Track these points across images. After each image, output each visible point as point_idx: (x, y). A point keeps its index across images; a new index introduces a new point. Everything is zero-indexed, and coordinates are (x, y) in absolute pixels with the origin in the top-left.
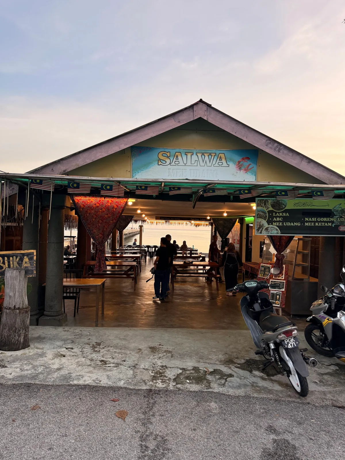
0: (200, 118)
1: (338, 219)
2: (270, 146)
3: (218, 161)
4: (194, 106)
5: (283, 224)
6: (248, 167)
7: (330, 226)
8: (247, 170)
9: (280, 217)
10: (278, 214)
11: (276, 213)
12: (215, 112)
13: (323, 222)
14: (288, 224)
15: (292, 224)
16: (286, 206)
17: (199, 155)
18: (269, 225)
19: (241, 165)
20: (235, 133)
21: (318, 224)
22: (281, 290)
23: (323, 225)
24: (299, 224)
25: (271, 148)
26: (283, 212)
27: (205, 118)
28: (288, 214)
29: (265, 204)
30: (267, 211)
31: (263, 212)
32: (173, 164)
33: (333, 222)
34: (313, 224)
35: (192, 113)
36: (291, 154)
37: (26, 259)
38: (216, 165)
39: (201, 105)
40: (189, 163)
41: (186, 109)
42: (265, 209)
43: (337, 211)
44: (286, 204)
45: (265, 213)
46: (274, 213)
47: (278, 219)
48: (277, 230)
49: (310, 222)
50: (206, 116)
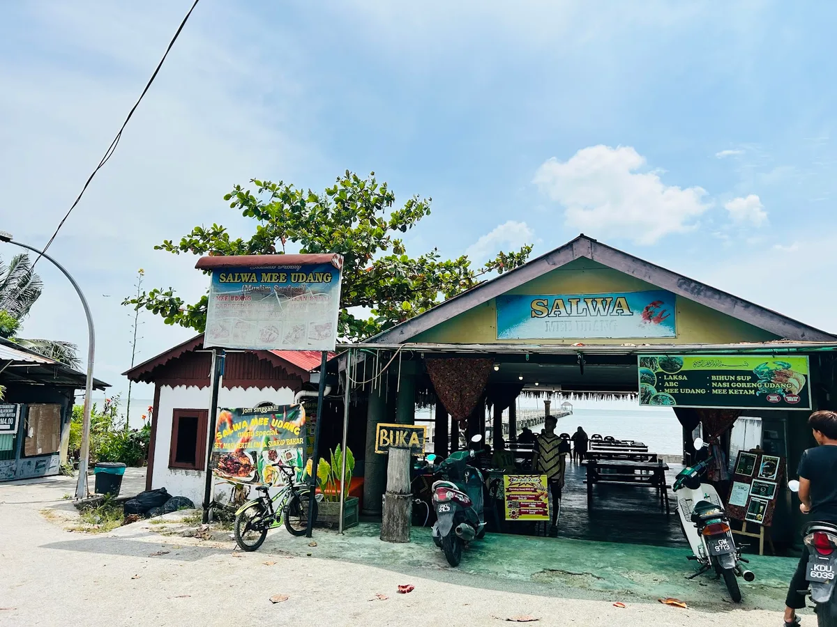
0: (582, 257)
1: (765, 384)
2: (684, 286)
3: (616, 308)
4: (574, 244)
5: (679, 391)
6: (661, 315)
7: (752, 394)
8: (659, 320)
9: (674, 381)
10: (670, 377)
11: (668, 376)
12: (602, 248)
13: (741, 388)
14: (688, 391)
15: (693, 391)
16: (681, 366)
17: (589, 302)
18: (658, 391)
19: (651, 312)
20: (633, 272)
21: (734, 392)
22: (769, 498)
23: (741, 393)
24: (703, 391)
25: (686, 290)
26: (678, 374)
27: (589, 257)
28: (685, 378)
29: (651, 364)
30: (654, 373)
31: (649, 375)
32: (552, 314)
33: (756, 389)
34: (724, 392)
35: (571, 252)
36: (717, 297)
37: (414, 435)
38: (614, 313)
39: (583, 241)
40: (574, 313)
41: (563, 248)
42: (651, 370)
43: (762, 373)
44: (682, 363)
45: (652, 376)
46: (665, 376)
47: (672, 384)
48: (671, 399)
49: (720, 388)
50: (590, 255)
